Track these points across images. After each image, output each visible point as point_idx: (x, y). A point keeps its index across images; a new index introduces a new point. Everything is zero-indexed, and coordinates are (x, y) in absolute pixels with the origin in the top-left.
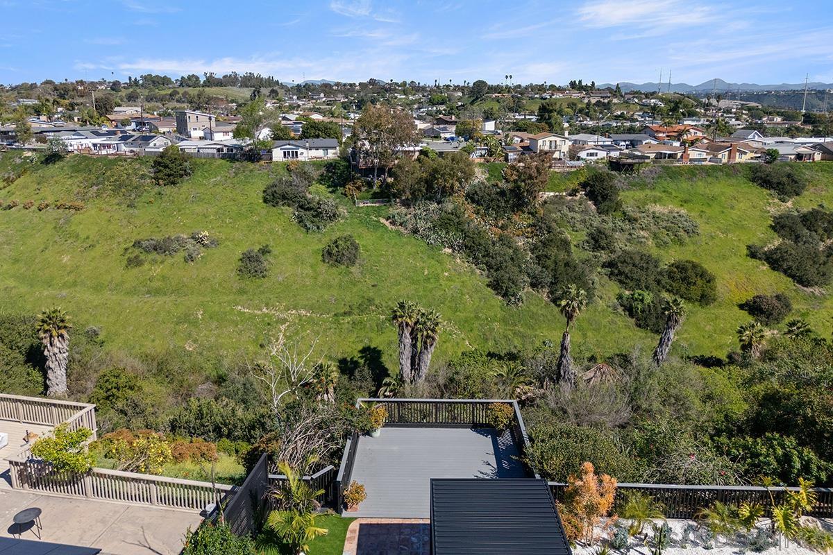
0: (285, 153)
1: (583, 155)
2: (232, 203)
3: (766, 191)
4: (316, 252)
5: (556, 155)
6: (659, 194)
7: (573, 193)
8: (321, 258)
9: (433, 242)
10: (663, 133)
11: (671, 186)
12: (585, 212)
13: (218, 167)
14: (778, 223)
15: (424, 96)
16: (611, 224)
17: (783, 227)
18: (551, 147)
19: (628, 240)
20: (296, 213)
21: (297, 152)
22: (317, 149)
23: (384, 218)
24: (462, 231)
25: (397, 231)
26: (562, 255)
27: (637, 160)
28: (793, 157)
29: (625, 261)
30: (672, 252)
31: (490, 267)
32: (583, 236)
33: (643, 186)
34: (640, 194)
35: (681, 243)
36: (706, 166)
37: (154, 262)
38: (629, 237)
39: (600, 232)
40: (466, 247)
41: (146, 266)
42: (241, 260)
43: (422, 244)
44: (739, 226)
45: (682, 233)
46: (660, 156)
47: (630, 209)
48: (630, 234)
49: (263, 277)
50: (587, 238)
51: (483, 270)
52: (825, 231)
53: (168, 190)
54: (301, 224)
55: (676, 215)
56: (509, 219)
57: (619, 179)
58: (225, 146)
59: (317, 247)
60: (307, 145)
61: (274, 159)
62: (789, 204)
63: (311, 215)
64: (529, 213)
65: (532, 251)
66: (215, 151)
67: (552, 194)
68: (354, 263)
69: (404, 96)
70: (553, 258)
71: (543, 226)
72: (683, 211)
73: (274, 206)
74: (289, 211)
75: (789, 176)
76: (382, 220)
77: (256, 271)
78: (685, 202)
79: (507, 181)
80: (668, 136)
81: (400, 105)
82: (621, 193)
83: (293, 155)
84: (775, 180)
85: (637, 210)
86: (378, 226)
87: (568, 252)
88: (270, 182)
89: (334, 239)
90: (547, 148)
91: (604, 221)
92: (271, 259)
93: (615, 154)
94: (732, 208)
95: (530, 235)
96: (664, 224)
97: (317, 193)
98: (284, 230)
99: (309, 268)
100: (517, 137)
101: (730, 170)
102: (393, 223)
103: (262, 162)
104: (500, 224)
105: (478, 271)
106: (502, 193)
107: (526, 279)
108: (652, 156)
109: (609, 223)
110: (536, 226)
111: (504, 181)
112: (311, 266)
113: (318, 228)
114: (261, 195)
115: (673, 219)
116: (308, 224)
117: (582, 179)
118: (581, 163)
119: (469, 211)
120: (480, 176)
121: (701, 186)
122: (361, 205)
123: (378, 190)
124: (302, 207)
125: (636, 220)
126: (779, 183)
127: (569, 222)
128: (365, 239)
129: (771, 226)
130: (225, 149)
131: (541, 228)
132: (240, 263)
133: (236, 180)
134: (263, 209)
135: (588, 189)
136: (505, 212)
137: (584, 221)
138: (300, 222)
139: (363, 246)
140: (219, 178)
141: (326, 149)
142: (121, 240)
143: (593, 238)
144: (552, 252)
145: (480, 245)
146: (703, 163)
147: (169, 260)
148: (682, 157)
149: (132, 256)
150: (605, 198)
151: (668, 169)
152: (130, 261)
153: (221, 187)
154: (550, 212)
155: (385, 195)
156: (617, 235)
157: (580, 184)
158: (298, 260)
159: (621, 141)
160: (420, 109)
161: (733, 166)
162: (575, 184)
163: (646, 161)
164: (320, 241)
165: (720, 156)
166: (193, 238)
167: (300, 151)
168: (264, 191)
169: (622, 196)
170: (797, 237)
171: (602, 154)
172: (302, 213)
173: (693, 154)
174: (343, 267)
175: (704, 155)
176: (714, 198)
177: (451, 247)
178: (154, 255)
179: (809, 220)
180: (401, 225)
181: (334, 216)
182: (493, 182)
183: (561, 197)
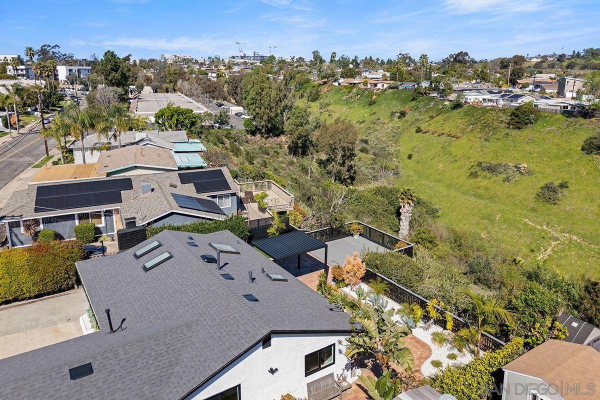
13: (556, 120)
37: (485, 177)
41: (479, 179)
49: (554, 204)
53: (515, 132)
73: (588, 154)
77: (550, 199)
88: (593, 135)
92: (566, 192)
103: (593, 119)
114: (582, 144)
133: (565, 131)
134: (578, 155)
140: (553, 128)
142: (473, 160)
147: (495, 178)
149: (474, 171)
152: (471, 174)
153: (552, 135)
158: (589, 198)
166: (515, 167)
168: (585, 141)
178: (486, 173)
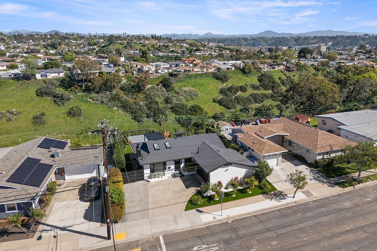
0: (41, 75)
1: (160, 71)
2: (22, 97)
3: (218, 81)
4: (64, 113)
5: (151, 72)
6: (186, 84)
7: (158, 85)
8: (67, 115)
9: (110, 106)
10: (187, 61)
11: (189, 81)
12: (162, 91)
13: (12, 83)
14: (221, 91)
15: (85, 41)
16: (171, 95)
17: (223, 92)
18: (148, 69)
19: (177, 100)
20: (53, 99)
21: (47, 75)
22: (55, 73)
23: (89, 98)
24: (120, 101)
25: (95, 103)
26: (156, 106)
27: (178, 73)
28: (226, 69)
29: (176, 107)
30: (191, 102)
31: (132, 113)
32: (162, 99)
33: (180, 81)
34: (180, 84)
35: (193, 99)
36: (200, 74)
38: (177, 99)
39: (168, 98)
40: (123, 106)
42: (33, 119)
43: (106, 107)
44: (210, 93)
45: (193, 96)
46: (185, 71)
47: (177, 89)
48: (177, 98)
49: (44, 124)
50: (164, 100)
51: (130, 114)
52: (234, 92)
54: (56, 103)
55: (191, 90)
56: (136, 95)
57: (173, 79)
58: (12, 74)
59: (64, 111)
60: (51, 72)
61: (37, 78)
62: (225, 85)
63: (59, 99)
64: (143, 93)
65: (146, 106)
66: (8, 76)
67: (151, 86)
68: (80, 115)
69: (75, 41)
70: (153, 108)
71: (149, 97)
72: (193, 89)
73: (42, 97)
74: (49, 98)
75: (224, 76)
76: (89, 99)
77: (41, 122)
78: (194, 86)
79: (134, 82)
80: (188, 62)
81: (74, 46)
82: (173, 84)
83: (45, 76)
84: (220, 77)
85: (179, 90)
86: (87, 101)
87: (158, 105)
88: (38, 88)
89: (70, 107)
90: (147, 69)
91: (169, 94)
92: (46, 117)
93: (171, 71)
94: (208, 87)
95: (144, 101)
96: (188, 94)
97: (60, 91)
98: (49, 106)
99: (63, 119)
100: (135, 64)
101: (207, 75)
102: (93, 100)
103: (32, 80)
104: (134, 98)
105: (128, 114)
106: (133, 87)
107: (145, 115)
108: (183, 71)
109: (171, 94)
110: (146, 97)
111: (133, 82)
112: (64, 118)
113: (63, 104)
114: (35, 93)
115: (191, 92)
116: (59, 103)
117: (160, 80)
118: (159, 74)
119: (122, 93)
120: (124, 81)
121: (199, 80)
122: (79, 94)
123: (85, 89)
124: (55, 97)
125: (179, 93)
126: (221, 78)
127: (157, 95)
128: (83, 107)
129: (220, 92)
130: (13, 76)
131: (148, 98)
132: (33, 120)
133: (22, 88)
134: (38, 99)
135: (163, 83)
136: (135, 93)
137: (162, 95)
138: (55, 102)
139: (83, 109)
140: (13, 87)
141: (59, 73)
143: (166, 100)
144: (153, 105)
145: (127, 105)
146: (199, 73)
148: (192, 71)
150: (168, 86)
151: (188, 76)
153: (15, 91)
154: (151, 92)
155: (88, 90)
156: (173, 98)
157: (160, 82)
158: (57, 116)
159: (173, 64)
160: (84, 47)
161: (208, 73)
162: (158, 82)
163: (181, 73)
164: (65, 109)
165: (204, 70)
166: (8, 112)
167: (48, 74)
168: (36, 92)
169: (174, 85)
170: (227, 95)
171: (166, 71)
172: (55, 99)
173: (196, 70)
174: (76, 117)
175: (199, 70)
176: (202, 84)
177: (117, 107)
179: (230, 89)
180: (96, 100)
181: (69, 99)
182: (129, 83)
183: (154, 87)
